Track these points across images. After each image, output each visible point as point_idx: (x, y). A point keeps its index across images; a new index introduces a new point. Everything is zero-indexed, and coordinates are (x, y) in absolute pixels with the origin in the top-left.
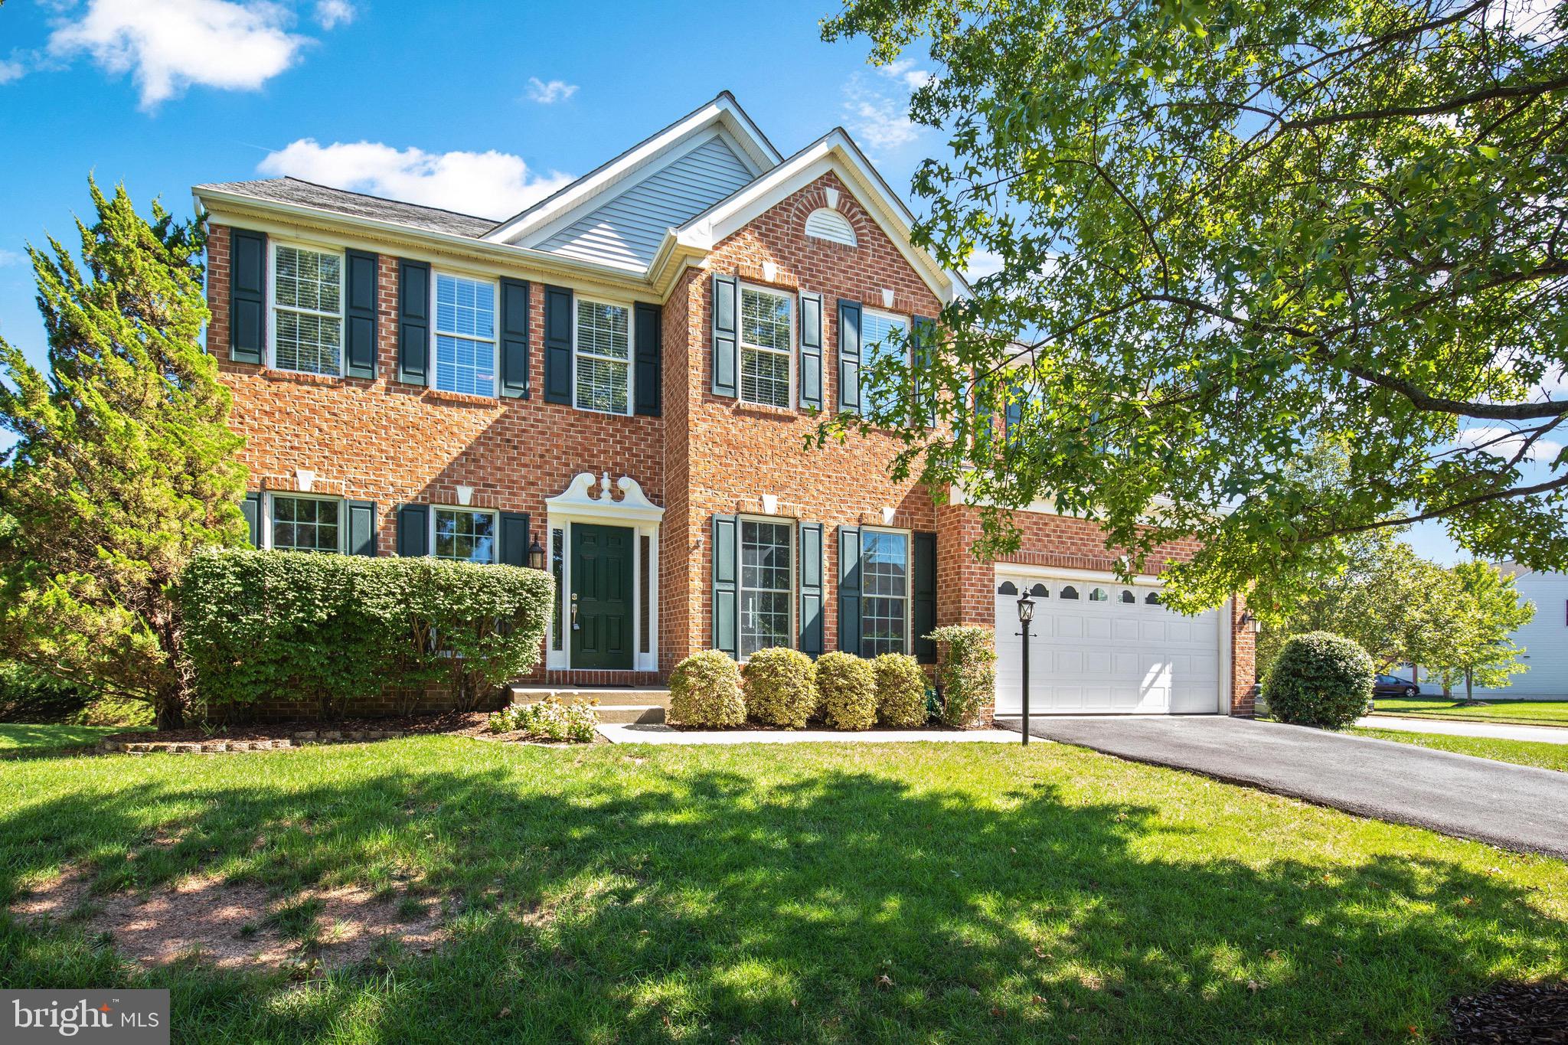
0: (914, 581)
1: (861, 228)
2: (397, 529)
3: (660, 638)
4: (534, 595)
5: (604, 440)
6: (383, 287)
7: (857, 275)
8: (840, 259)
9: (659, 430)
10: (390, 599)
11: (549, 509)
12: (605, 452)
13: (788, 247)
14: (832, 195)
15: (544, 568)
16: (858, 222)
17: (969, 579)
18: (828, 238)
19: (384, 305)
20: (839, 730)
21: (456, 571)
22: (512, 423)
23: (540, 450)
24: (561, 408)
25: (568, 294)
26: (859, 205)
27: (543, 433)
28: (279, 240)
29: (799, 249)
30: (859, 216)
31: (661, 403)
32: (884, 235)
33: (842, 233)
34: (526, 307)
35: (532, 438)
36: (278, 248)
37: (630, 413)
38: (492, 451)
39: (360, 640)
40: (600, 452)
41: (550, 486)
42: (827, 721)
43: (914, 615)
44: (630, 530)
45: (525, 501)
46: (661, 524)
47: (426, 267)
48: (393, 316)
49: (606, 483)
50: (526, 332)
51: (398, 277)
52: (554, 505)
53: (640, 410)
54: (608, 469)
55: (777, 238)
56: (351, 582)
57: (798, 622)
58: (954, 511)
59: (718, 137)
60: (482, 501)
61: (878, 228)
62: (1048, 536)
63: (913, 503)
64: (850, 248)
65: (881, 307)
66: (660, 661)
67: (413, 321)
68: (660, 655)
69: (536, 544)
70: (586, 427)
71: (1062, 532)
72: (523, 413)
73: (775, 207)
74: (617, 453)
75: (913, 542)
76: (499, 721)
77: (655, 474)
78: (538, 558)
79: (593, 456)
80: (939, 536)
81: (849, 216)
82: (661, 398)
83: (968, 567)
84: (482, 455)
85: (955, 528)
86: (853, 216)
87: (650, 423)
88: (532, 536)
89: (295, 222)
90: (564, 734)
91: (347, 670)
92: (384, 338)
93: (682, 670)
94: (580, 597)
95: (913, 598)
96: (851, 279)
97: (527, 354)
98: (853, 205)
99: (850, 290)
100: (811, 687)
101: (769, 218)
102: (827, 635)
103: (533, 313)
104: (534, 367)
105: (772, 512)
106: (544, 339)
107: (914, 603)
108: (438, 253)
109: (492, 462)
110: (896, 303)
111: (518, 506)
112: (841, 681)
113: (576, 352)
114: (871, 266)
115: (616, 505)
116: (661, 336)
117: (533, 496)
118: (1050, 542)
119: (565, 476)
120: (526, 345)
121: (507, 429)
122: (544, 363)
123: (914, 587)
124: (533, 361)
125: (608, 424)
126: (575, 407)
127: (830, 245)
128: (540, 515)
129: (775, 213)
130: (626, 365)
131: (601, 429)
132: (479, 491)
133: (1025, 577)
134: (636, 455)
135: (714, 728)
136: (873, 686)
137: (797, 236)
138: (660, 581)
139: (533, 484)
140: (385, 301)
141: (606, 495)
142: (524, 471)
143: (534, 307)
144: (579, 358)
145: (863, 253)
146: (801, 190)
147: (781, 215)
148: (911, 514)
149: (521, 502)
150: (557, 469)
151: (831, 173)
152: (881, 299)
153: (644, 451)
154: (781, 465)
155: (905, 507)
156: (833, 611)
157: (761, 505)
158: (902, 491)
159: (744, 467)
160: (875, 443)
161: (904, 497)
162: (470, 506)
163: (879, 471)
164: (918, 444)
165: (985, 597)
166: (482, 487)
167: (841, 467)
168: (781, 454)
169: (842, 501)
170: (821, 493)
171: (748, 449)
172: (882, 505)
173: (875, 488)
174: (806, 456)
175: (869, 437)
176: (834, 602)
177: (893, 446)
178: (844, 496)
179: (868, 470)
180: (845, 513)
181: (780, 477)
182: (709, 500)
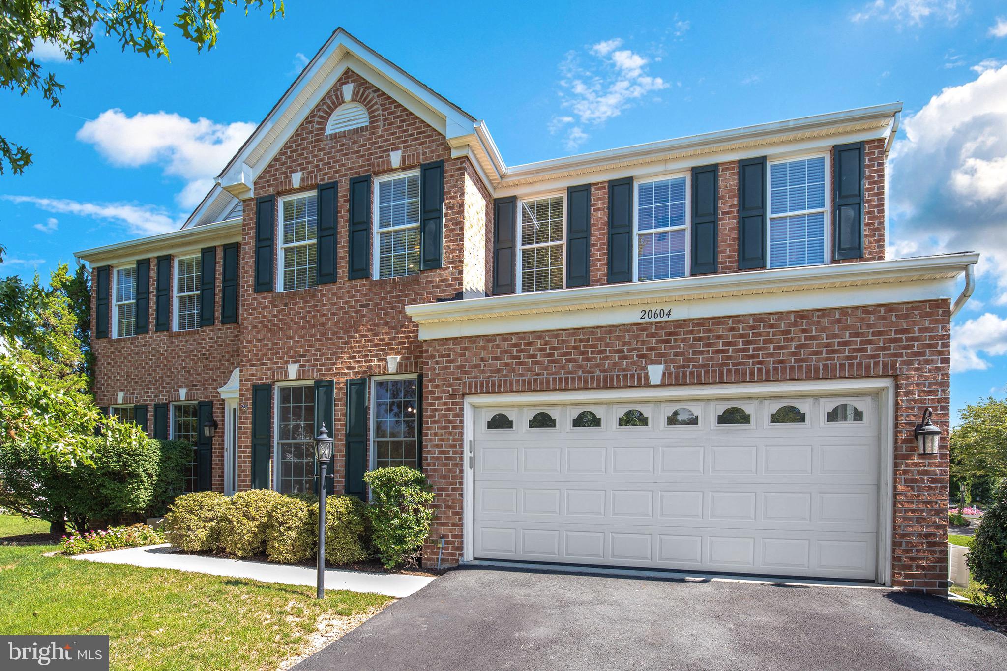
1: (373, 105)
2: (154, 419)
6: (151, 277)
7: (368, 149)
8: (354, 142)
11: (222, 396)
13: (312, 152)
14: (348, 90)
16: (371, 100)
18: (344, 129)
19: (151, 288)
22: (206, 343)
23: (219, 357)
24: (232, 325)
25: (237, 247)
26: (371, 86)
27: (221, 345)
28: (116, 267)
29: (320, 150)
30: (371, 96)
32: (393, 102)
33: (357, 119)
34: (215, 264)
35: (216, 350)
36: (118, 271)
38: (196, 363)
41: (222, 380)
45: (211, 393)
47: (169, 258)
48: (155, 293)
50: (213, 281)
51: (157, 269)
52: (224, 392)
55: (304, 149)
60: (191, 396)
61: (388, 98)
64: (362, 129)
65: (388, 170)
72: (212, 334)
73: (302, 124)
78: (209, 430)
81: (363, 101)
83: (432, 404)
84: (192, 367)
86: (366, 98)
88: (215, 415)
92: (151, 307)
96: (363, 156)
98: (366, 89)
99: (362, 166)
101: (298, 135)
103: (217, 267)
104: (218, 302)
105: (294, 377)
106: (222, 282)
109: (196, 370)
111: (208, 397)
114: (381, 136)
117: (215, 388)
119: (229, 371)
120: (214, 289)
121: (204, 347)
122: (222, 298)
124: (217, 298)
127: (346, 134)
132: (190, 390)
137: (319, 140)
139: (215, 380)
140: (152, 285)
142: (211, 373)
143: (218, 262)
145: (375, 127)
146: (322, 100)
147: (307, 129)
148: (416, 358)
149: (209, 394)
151: (348, 70)
152: (389, 162)
154: (303, 337)
155: (411, 353)
156: (343, 456)
157: (286, 373)
158: (407, 337)
159: (276, 344)
160: (383, 299)
161: (409, 342)
162: (185, 400)
163: (386, 324)
164: (424, 288)
165: (450, 433)
166: (192, 386)
167: (351, 327)
168: (303, 328)
169: (351, 358)
170: (334, 354)
171: (280, 329)
172: (388, 354)
173: (381, 340)
174: (323, 325)
175: (377, 294)
176: (343, 448)
177: (399, 296)
178: (353, 353)
179: (375, 325)
180: (355, 368)
181: (302, 346)
182: (252, 375)
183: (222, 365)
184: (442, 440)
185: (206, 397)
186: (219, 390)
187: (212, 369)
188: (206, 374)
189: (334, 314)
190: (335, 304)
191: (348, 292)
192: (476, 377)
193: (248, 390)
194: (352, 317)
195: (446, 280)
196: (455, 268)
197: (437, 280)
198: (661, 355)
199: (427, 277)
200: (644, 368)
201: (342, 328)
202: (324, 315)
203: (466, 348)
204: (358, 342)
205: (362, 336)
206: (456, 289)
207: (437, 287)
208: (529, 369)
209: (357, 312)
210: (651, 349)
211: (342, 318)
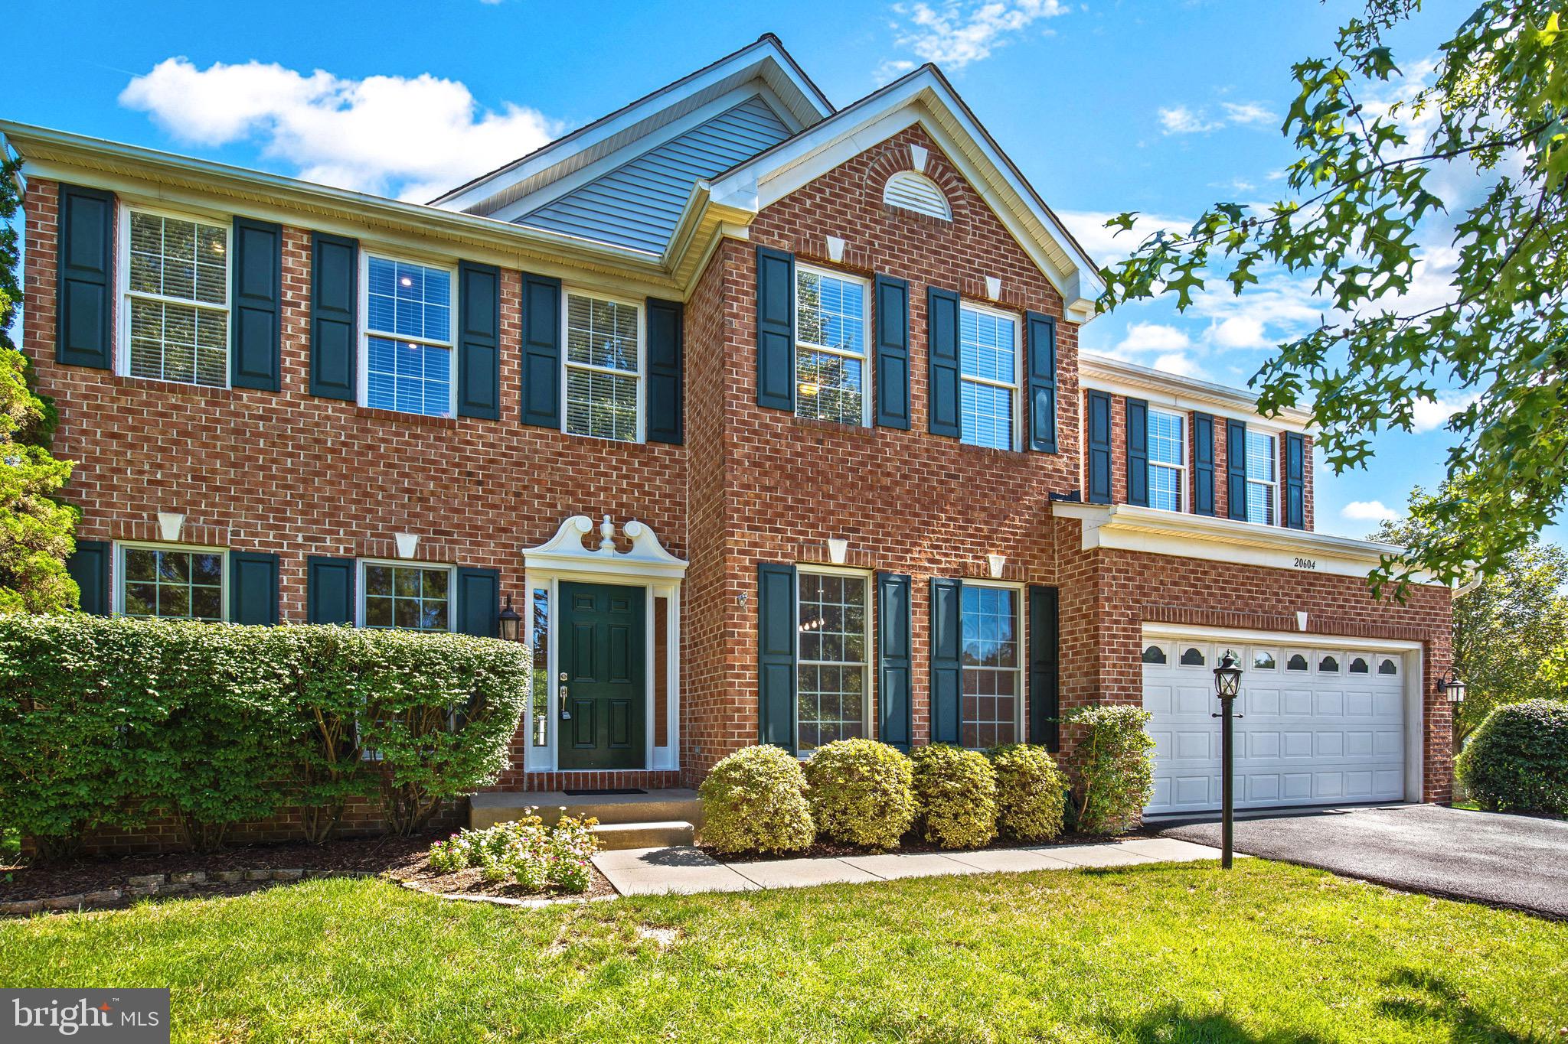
0: (1029, 649)
1: (957, 198)
2: (308, 590)
3: (682, 727)
4: (501, 674)
5: (605, 475)
6: (289, 270)
7: (953, 257)
8: (930, 236)
9: (680, 462)
10: (273, 686)
11: (528, 563)
12: (605, 489)
13: (860, 218)
14: (919, 156)
15: (520, 639)
16: (954, 190)
17: (1110, 644)
18: (914, 209)
19: (290, 294)
20: (946, 850)
21: (377, 643)
22: (476, 452)
23: (514, 486)
24: (544, 432)
25: (554, 286)
26: (955, 170)
27: (519, 464)
28: (135, 204)
29: (876, 221)
30: (954, 183)
31: (682, 427)
32: (987, 208)
33: (933, 205)
34: (496, 302)
35: (504, 470)
36: (133, 215)
37: (641, 438)
38: (446, 487)
39: (234, 743)
40: (600, 489)
41: (529, 533)
42: (928, 836)
43: (1030, 691)
44: (640, 591)
45: (494, 553)
46: (683, 582)
47: (352, 246)
48: (303, 308)
49: (607, 529)
50: (495, 332)
51: (311, 257)
52: (534, 558)
53: (653, 435)
54: (610, 512)
55: (846, 206)
56: (207, 661)
57: (877, 703)
58: (1087, 557)
59: (758, 97)
60: (433, 553)
61: (979, 199)
62: (1209, 587)
63: (1027, 549)
64: (943, 222)
65: (983, 300)
66: (682, 756)
67: (332, 316)
68: (682, 750)
69: (508, 609)
70: (579, 456)
71: (1225, 582)
72: (491, 438)
73: (842, 166)
74: (623, 491)
75: (1028, 598)
76: (442, 855)
77: (675, 517)
78: (511, 627)
79: (589, 494)
80: (1063, 592)
81: (942, 184)
82: (682, 420)
83: (1109, 629)
84: (433, 493)
85: (1089, 579)
86: (947, 183)
87: (667, 453)
88: (503, 599)
89: (157, 177)
90: (541, 882)
91: (215, 785)
92: (289, 337)
93: (721, 776)
94: (571, 677)
95: (1029, 669)
96: (945, 262)
97: (496, 363)
98: (946, 169)
99: (943, 276)
100: (907, 792)
101: (835, 179)
102: (916, 719)
103: (505, 309)
104: (507, 378)
105: (841, 561)
106: (520, 342)
107: (1030, 677)
108: (369, 226)
109: (445, 502)
110: (1003, 294)
111: (483, 560)
112: (950, 785)
113: (565, 361)
114: (970, 247)
115: (621, 557)
116: (682, 342)
117: (505, 546)
118: (1210, 595)
119: (550, 520)
120: (495, 349)
121: (468, 459)
122: (521, 373)
123: (1029, 656)
124: (505, 371)
125: (611, 453)
126: (564, 430)
127: (916, 218)
128: (515, 571)
129: (843, 174)
130: (635, 379)
131: (601, 459)
132: (429, 540)
133: (1175, 639)
134: (649, 494)
135: (770, 856)
136: (992, 789)
137: (872, 205)
138: (682, 655)
139: (504, 530)
140: (291, 288)
141: (607, 545)
142: (491, 513)
143: (507, 301)
144: (570, 369)
145: (961, 230)
146: (877, 146)
147: (851, 177)
148: (1025, 563)
149: (488, 555)
150: (539, 511)
151: (917, 127)
152: (984, 288)
153: (659, 488)
154: (853, 500)
155: (1018, 555)
156: (924, 688)
157: (826, 552)
158: (1013, 534)
159: (802, 501)
160: (979, 473)
161: (1016, 541)
162: (415, 559)
163: (984, 509)
164: (1034, 474)
165: (1130, 666)
166: (432, 535)
167: (934, 502)
168: (853, 486)
169: (934, 547)
170: (907, 536)
171: (809, 479)
172: (987, 551)
173: (977, 529)
174: (887, 489)
175: (970, 464)
176: (925, 678)
177: (1001, 476)
178: (938, 540)
179: (969, 507)
180: (939, 562)
181: (851, 515)
182: (755, 545)
183: (524, 502)
184: (1121, 673)
185: (477, 560)
186: (525, 551)
187: (494, 506)
188: (477, 513)
189: (904, 477)
190: (906, 462)
191: (927, 450)
192: (1155, 602)
193: (745, 569)
194: (934, 488)
195: (1059, 471)
196: (1071, 459)
197: (1050, 467)
198: (1304, 603)
199: (1037, 460)
200: (1294, 614)
201: (918, 501)
202: (889, 475)
203: (1145, 566)
204: (943, 525)
205: (950, 519)
206: (1072, 486)
207: (1050, 476)
208: (1205, 601)
209: (941, 482)
210: (1298, 596)
211: (918, 486)
